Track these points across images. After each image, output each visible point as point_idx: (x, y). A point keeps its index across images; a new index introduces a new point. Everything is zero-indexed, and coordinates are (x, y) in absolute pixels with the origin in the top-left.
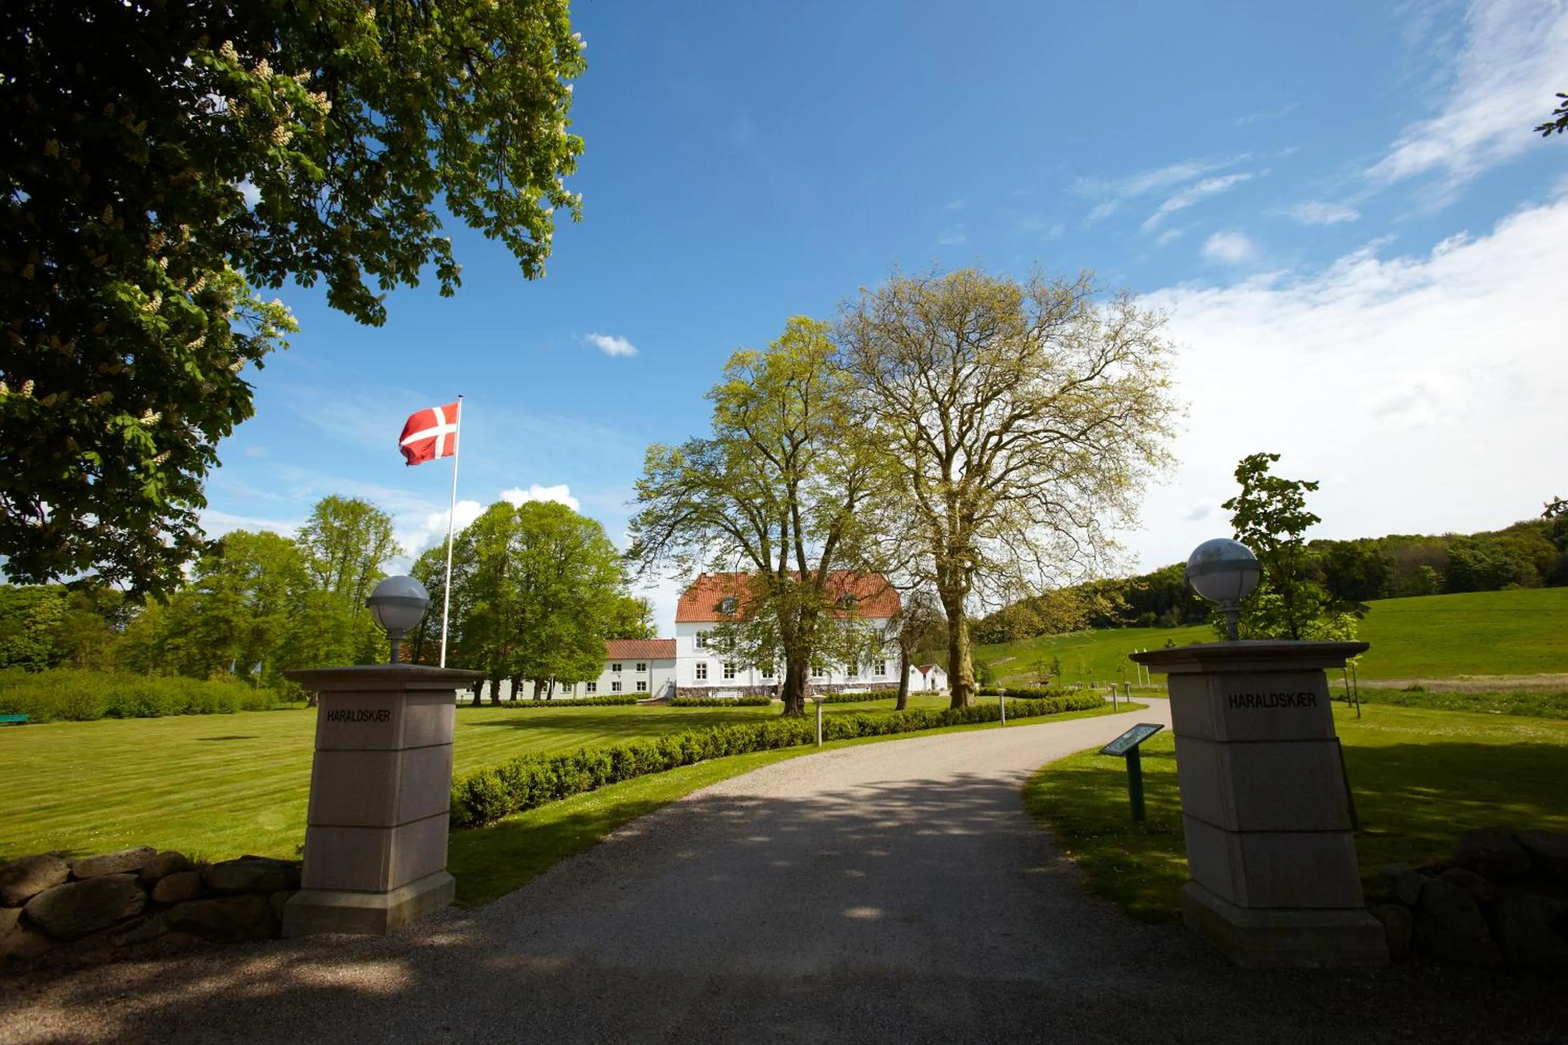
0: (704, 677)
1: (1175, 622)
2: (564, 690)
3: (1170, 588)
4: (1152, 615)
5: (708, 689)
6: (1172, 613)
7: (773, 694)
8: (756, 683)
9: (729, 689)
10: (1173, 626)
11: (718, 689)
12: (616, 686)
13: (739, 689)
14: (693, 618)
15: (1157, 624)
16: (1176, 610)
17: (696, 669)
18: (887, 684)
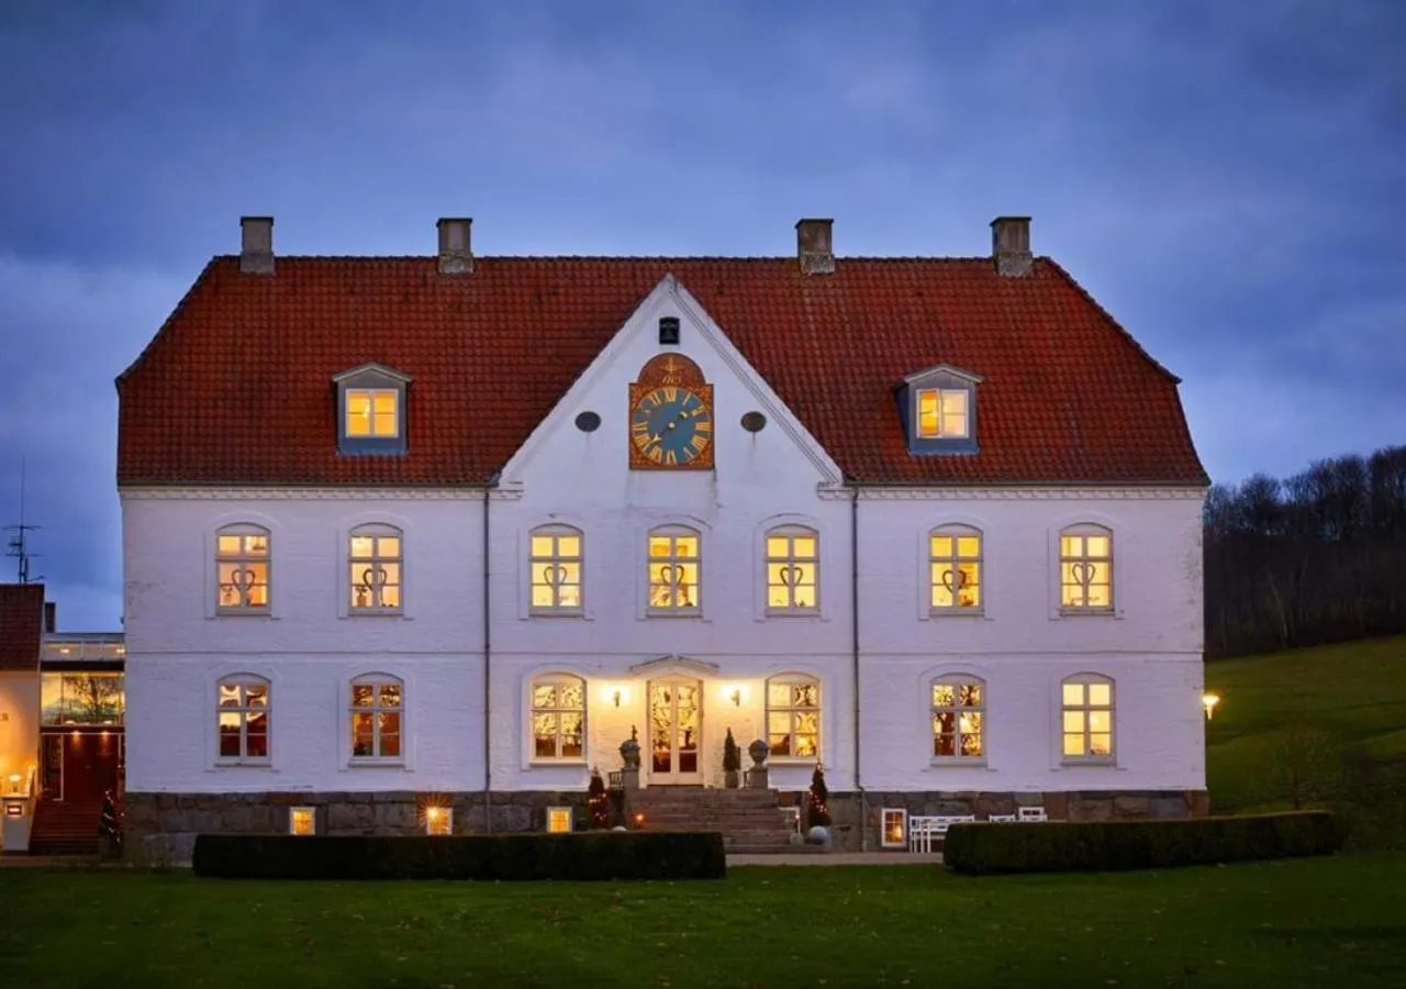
18: (1119, 800)
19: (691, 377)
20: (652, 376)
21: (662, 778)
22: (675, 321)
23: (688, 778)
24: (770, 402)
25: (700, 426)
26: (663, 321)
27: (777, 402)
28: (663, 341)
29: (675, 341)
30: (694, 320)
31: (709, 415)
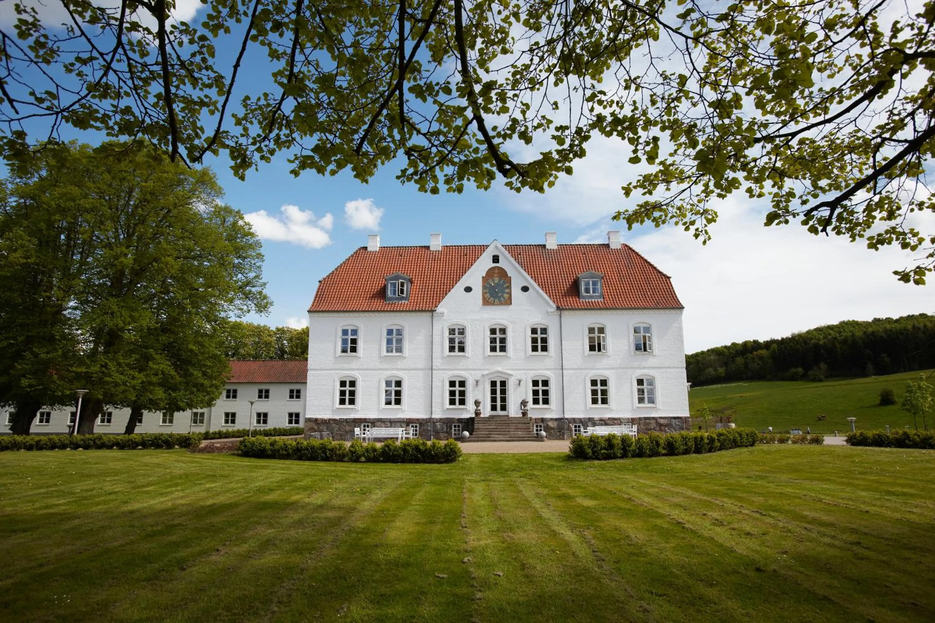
0: (352, 402)
1: (822, 377)
2: (164, 421)
3: (817, 346)
4: (800, 370)
5: (357, 422)
6: (820, 368)
7: (466, 433)
8: (437, 415)
9: (392, 423)
10: (820, 380)
11: (374, 423)
12: (231, 417)
13: (408, 422)
14: (338, 307)
15: (804, 377)
16: (823, 366)
17: (338, 388)
18: (659, 420)
19: (503, 273)
20: (490, 273)
21: (494, 413)
22: (498, 256)
23: (503, 413)
24: (532, 284)
25: (507, 291)
26: (493, 256)
27: (532, 282)
28: (494, 262)
29: (498, 262)
30: (505, 256)
31: (509, 287)
